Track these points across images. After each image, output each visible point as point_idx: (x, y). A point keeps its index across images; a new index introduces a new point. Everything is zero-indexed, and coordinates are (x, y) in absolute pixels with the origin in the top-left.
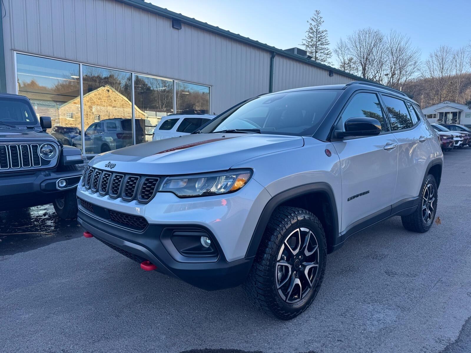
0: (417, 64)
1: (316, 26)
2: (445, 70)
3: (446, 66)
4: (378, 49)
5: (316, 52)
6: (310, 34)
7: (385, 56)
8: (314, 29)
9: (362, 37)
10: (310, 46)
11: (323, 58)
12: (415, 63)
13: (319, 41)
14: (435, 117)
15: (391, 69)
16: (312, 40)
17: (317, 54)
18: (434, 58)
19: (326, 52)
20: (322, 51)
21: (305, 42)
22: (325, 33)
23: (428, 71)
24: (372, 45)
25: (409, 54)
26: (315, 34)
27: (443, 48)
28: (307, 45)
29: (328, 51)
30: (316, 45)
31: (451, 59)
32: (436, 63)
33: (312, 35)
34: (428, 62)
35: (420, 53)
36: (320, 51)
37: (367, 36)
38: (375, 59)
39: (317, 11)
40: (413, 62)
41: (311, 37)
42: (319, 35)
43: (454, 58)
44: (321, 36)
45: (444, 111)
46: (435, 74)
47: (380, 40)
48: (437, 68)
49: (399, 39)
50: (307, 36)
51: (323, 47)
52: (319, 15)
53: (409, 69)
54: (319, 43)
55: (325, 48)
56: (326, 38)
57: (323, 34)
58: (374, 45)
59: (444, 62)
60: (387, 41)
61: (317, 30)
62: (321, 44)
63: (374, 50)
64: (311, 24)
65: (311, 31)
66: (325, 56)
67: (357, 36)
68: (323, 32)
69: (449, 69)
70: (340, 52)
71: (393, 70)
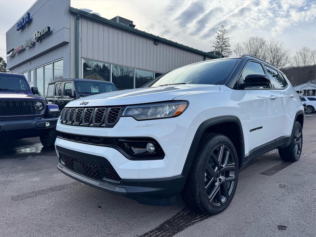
0: (288, 59)
1: (222, 35)
2: (307, 62)
3: (307, 60)
4: (262, 49)
5: (222, 51)
6: (218, 40)
7: (267, 53)
8: (220, 37)
9: (251, 42)
10: (218, 48)
11: (226, 55)
12: (287, 58)
13: (224, 44)
14: (301, 93)
15: (271, 62)
16: (219, 44)
17: (222, 52)
18: (299, 54)
19: (229, 51)
20: (226, 51)
21: (214, 45)
22: (227, 39)
23: (295, 63)
24: (259, 47)
25: (283, 53)
26: (221, 40)
27: (305, 48)
28: (216, 47)
29: (230, 51)
30: (222, 47)
31: (311, 55)
32: (301, 58)
33: (219, 41)
34: (295, 57)
35: (289, 52)
36: (225, 50)
37: (255, 41)
38: (260, 56)
39: (222, 26)
40: (285, 58)
41: (218, 42)
42: (224, 41)
43: (312, 55)
44: (225, 41)
45: (307, 89)
46: (300, 64)
47: (264, 44)
48: (301, 61)
49: (276, 43)
50: (216, 41)
51: (226, 48)
52: (224, 28)
53: (283, 62)
54: (224, 45)
55: (228, 49)
56: (228, 43)
57: (226, 40)
58: (260, 47)
59: (306, 57)
60: (268, 44)
61: (222, 37)
62: (225, 46)
63: (260, 50)
64: (219, 34)
65: (219, 38)
66: (228, 54)
67: (248, 41)
68: (226, 39)
69: (309, 62)
70: (237, 51)
71: (272, 62)
